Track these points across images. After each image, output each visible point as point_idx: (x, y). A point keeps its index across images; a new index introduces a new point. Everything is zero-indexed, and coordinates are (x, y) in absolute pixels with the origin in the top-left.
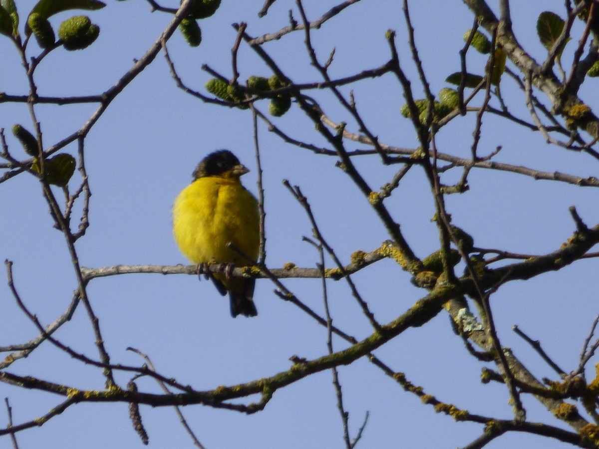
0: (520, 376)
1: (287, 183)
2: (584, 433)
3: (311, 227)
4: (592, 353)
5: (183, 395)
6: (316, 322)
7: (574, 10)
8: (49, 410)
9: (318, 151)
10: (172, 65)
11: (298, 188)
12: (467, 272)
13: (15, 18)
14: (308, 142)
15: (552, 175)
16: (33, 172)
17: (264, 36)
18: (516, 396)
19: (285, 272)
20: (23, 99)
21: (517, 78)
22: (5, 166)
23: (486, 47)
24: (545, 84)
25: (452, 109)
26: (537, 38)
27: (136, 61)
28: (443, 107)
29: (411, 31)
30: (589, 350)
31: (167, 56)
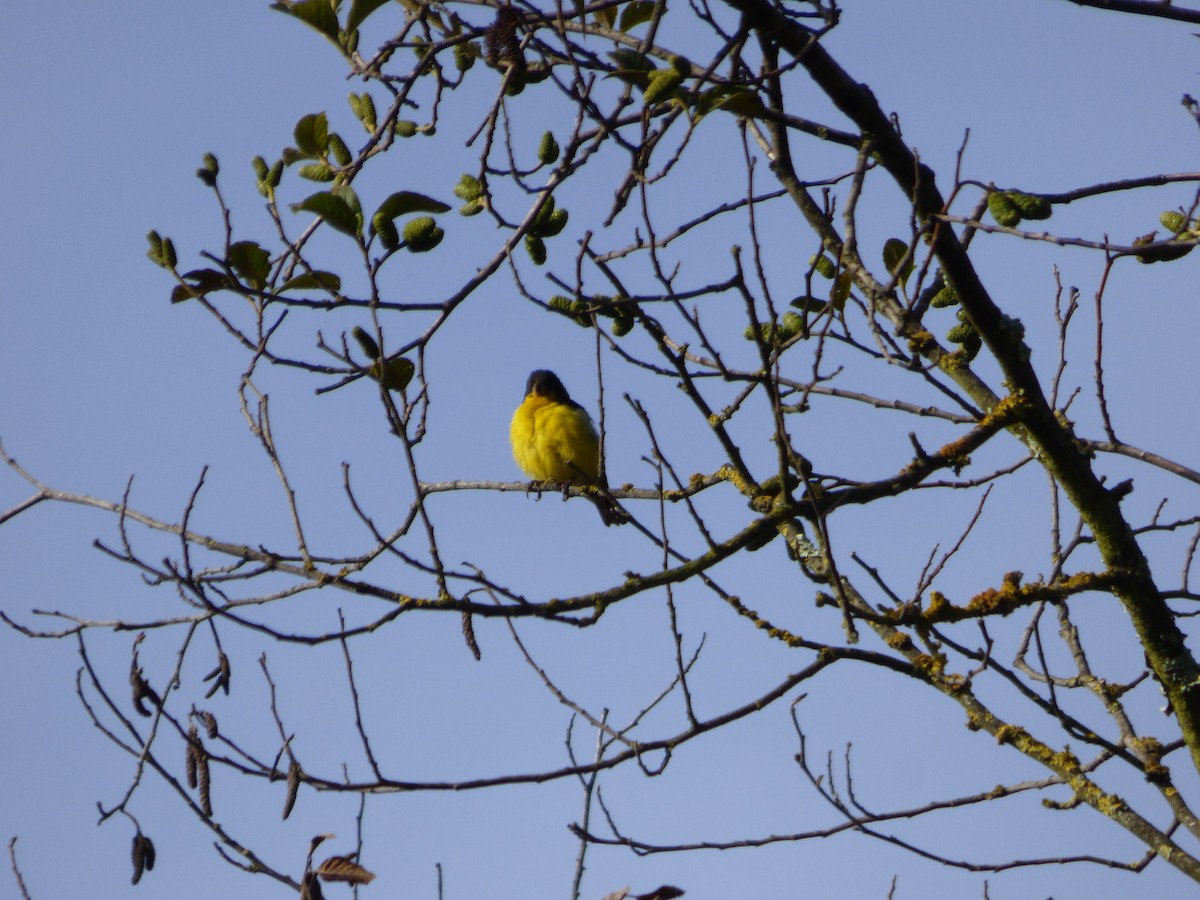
0: (856, 603)
1: (627, 397)
2: (916, 662)
3: (652, 446)
4: (929, 583)
5: (516, 606)
6: (651, 542)
7: (919, 230)
8: (380, 617)
9: (659, 371)
10: (516, 272)
11: (638, 402)
12: (805, 495)
13: (359, 218)
14: (650, 362)
15: (893, 403)
16: (373, 376)
17: (610, 254)
18: (849, 619)
19: (623, 493)
20: (365, 303)
21: (861, 304)
22: (344, 371)
23: (831, 272)
24: (888, 305)
25: (795, 334)
26: (882, 265)
27: (479, 270)
28: (786, 330)
29: (757, 247)
30: (926, 579)
31: (511, 263)
